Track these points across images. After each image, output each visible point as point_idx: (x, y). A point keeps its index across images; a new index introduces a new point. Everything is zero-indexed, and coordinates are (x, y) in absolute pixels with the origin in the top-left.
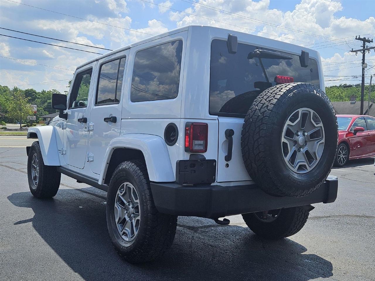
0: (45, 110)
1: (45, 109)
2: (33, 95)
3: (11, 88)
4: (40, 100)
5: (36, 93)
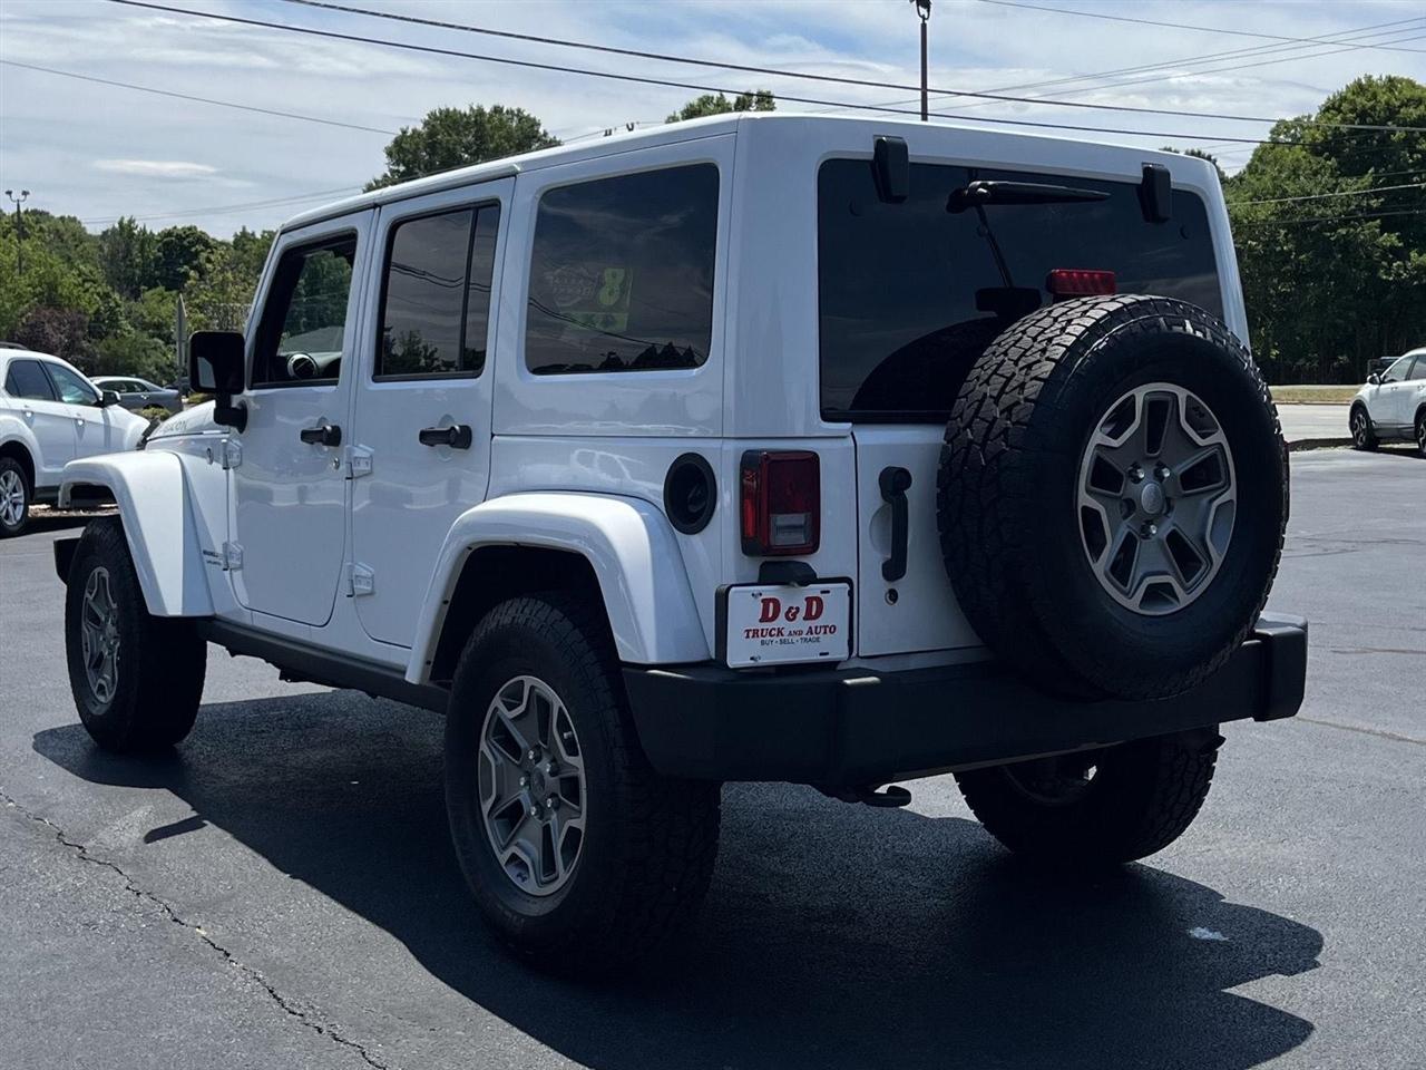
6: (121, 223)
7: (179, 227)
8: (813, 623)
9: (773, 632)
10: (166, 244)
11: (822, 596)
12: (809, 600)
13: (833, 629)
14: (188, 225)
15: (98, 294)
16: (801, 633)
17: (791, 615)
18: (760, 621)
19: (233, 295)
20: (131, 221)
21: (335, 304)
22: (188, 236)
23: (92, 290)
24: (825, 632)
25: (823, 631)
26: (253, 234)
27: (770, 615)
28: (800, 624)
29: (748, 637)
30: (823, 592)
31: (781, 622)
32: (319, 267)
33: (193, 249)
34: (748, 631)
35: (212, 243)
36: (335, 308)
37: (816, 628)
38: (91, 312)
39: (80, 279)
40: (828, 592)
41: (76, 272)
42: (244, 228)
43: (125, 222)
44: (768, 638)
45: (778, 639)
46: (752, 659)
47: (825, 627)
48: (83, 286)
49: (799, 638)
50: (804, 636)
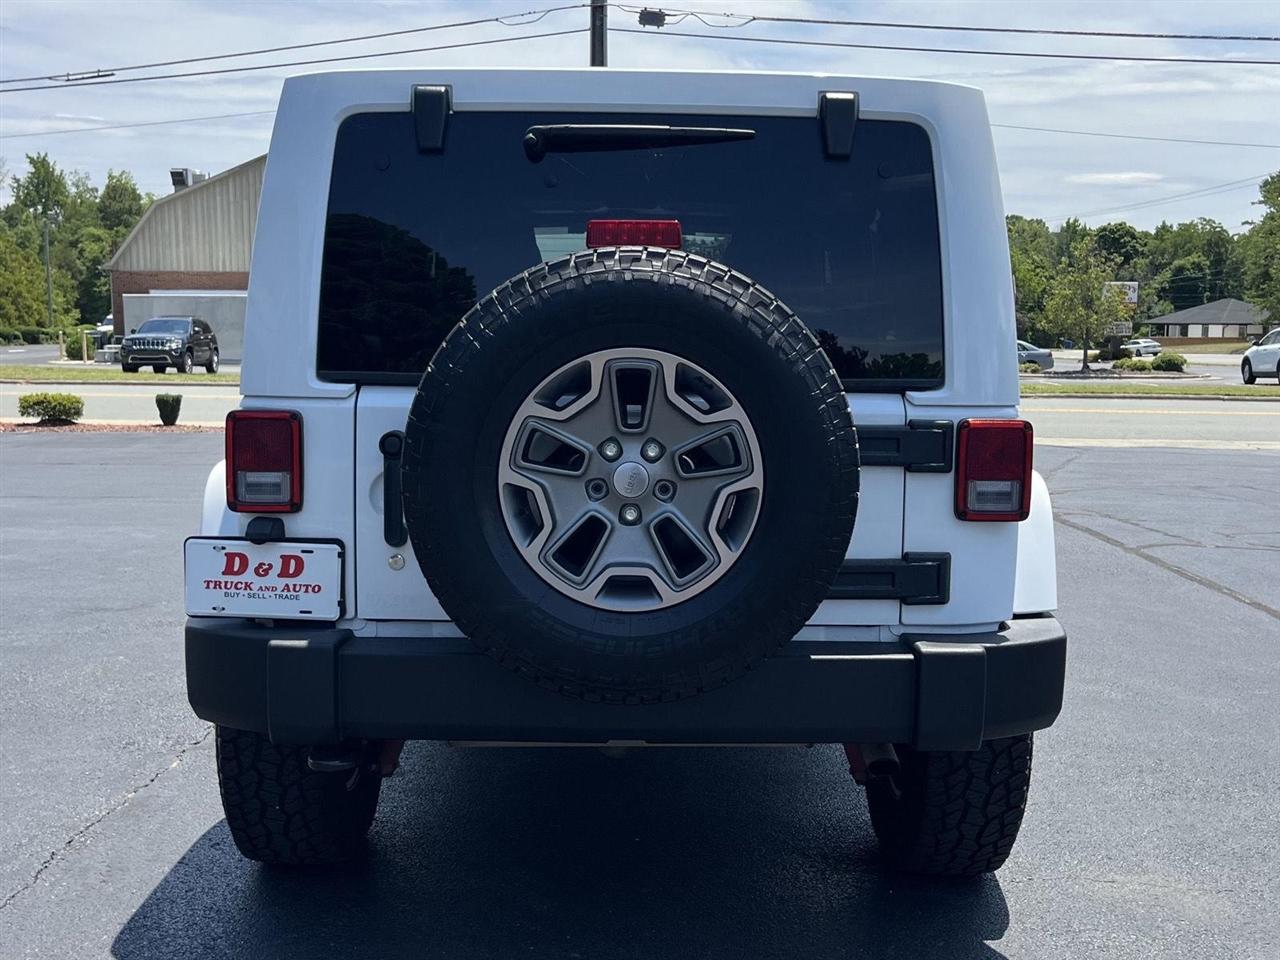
0: (1160, 298)
1: (1162, 293)
2: (1124, 245)
3: (1054, 226)
4: (1147, 261)
5: (1133, 237)
6: (1068, 223)
7: (1113, 224)
8: (291, 581)
9: (239, 586)
10: (1101, 237)
11: (303, 556)
12: (286, 559)
13: (317, 589)
14: (1119, 222)
15: (1046, 277)
16: (274, 589)
17: (262, 570)
18: (224, 573)
19: (1093, 276)
20: (1076, 221)
21: (1236, 281)
22: (1119, 230)
23: (1041, 274)
24: (306, 591)
25: (303, 589)
26: (1171, 227)
27: (236, 569)
28: (273, 579)
29: (208, 587)
30: (303, 552)
31: (249, 576)
32: (1223, 250)
33: (1122, 240)
34: (208, 582)
35: (1137, 235)
36: (1235, 284)
37: (295, 586)
38: (1039, 290)
39: (1033, 266)
40: (311, 552)
41: (1030, 261)
42: (1164, 223)
43: (1071, 221)
44: (233, 590)
45: (246, 593)
46: (214, 609)
47: (307, 586)
48: (1034, 271)
49: (272, 594)
50: (278, 592)
